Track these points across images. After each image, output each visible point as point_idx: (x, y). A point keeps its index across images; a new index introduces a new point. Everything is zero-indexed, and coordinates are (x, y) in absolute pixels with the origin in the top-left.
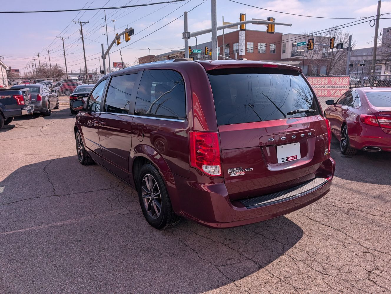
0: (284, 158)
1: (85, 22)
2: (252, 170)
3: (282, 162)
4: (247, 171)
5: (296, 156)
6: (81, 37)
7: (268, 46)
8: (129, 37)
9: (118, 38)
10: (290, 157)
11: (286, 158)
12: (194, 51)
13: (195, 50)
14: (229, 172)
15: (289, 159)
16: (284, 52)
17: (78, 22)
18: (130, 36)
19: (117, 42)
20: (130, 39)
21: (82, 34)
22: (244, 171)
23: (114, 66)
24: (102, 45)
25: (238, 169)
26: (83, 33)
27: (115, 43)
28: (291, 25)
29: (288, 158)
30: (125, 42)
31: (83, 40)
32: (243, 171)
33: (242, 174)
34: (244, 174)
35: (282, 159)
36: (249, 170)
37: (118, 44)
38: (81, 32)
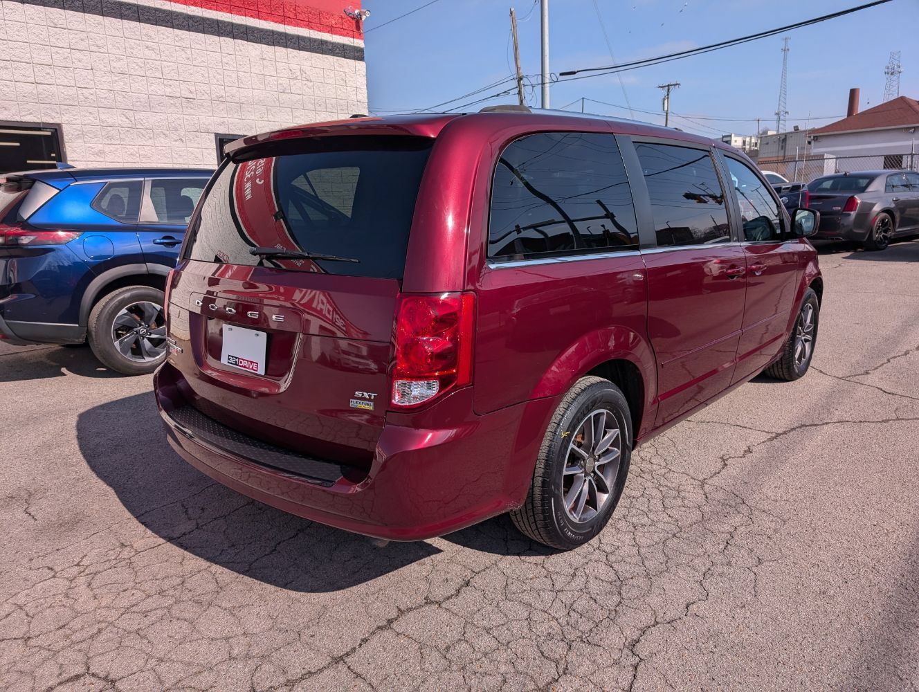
0: (233, 357)
3: (228, 363)
5: (257, 364)
10: (244, 360)
11: (236, 357)
15: (241, 363)
29: (240, 360)
35: (229, 356)
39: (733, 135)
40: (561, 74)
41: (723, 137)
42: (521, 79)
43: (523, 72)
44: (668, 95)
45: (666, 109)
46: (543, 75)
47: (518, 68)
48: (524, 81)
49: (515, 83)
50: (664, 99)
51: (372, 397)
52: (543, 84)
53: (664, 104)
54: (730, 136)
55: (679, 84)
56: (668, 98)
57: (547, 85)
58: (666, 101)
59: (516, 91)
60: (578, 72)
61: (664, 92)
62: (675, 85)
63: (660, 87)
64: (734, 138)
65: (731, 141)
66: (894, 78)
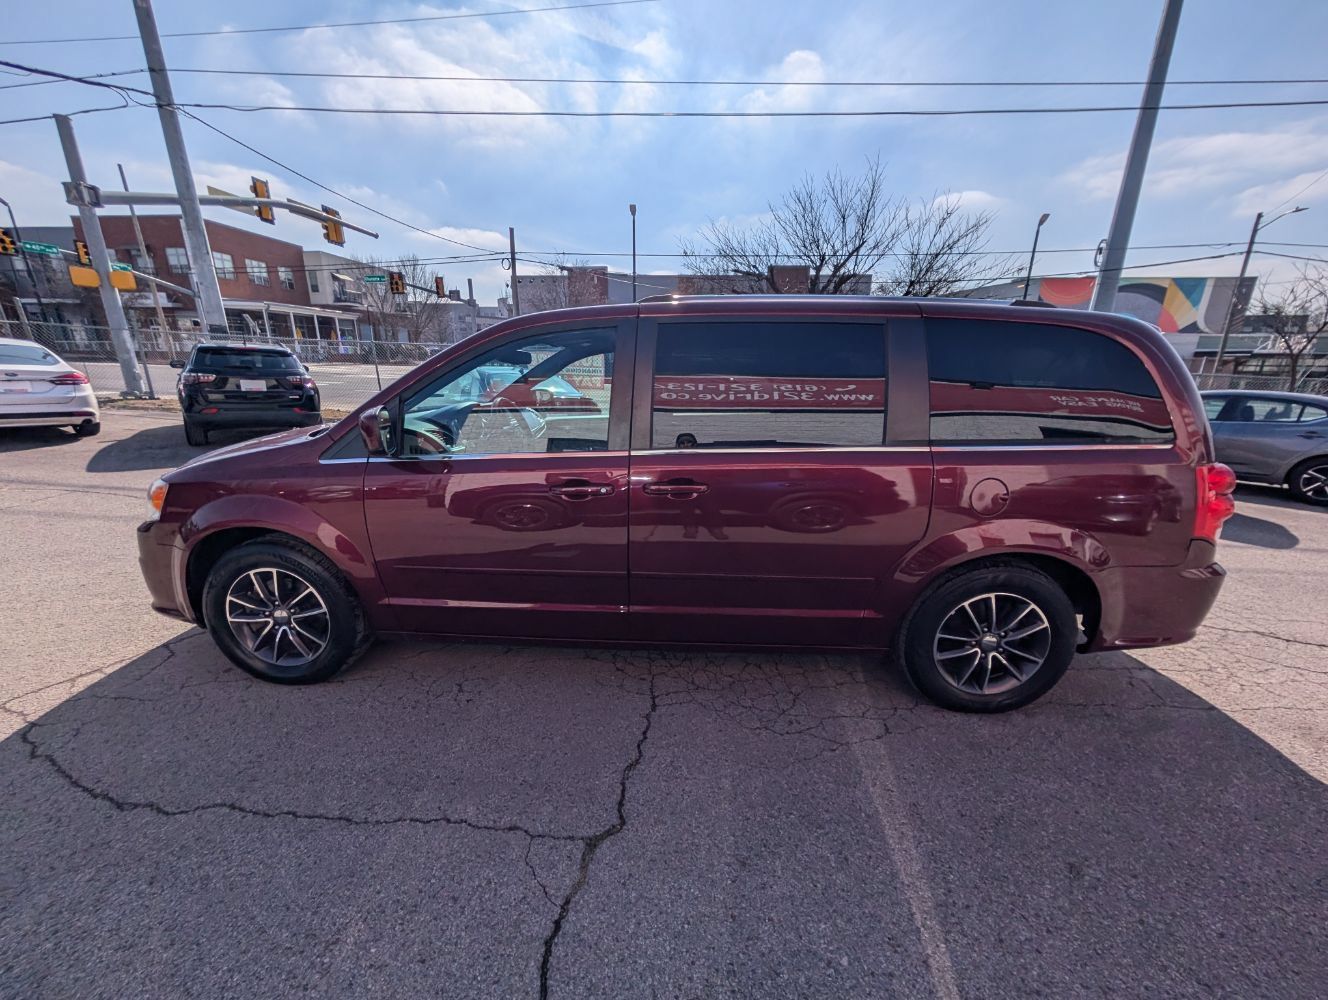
7: (272, 270)
12: (28, 246)
13: (31, 245)
16: (315, 289)
28: (376, 236)
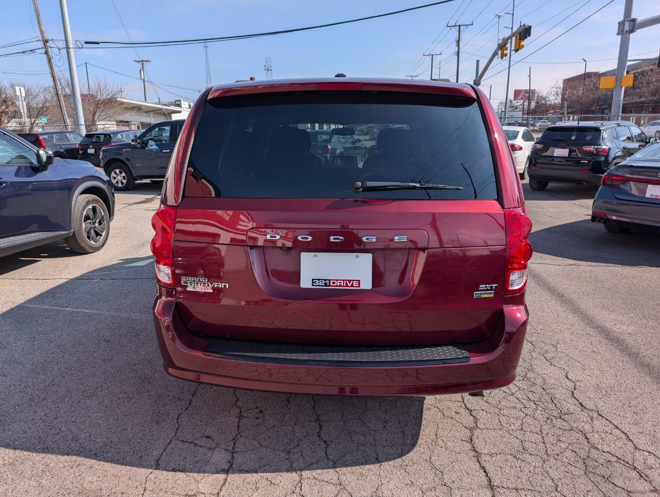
0: (319, 280)
1: (467, 25)
2: (227, 287)
3: (313, 285)
4: (216, 286)
5: (359, 281)
6: (457, 50)
8: (522, 43)
9: (502, 47)
10: (337, 280)
11: (325, 280)
14: (184, 283)
15: (334, 283)
17: (456, 26)
18: (523, 39)
19: (501, 53)
20: (523, 46)
21: (458, 46)
22: (210, 285)
23: (516, 97)
24: (478, 62)
25: (199, 280)
26: (461, 42)
27: (497, 56)
29: (331, 282)
30: (514, 52)
31: (458, 55)
32: (208, 285)
33: (208, 291)
34: (211, 291)
35: (313, 280)
36: (220, 286)
37: (502, 56)
38: (458, 42)
39: (182, 100)
40: (86, 43)
41: (176, 101)
42: (47, 42)
43: (47, 36)
44: (143, 68)
45: (143, 78)
46: (66, 41)
47: (42, 32)
48: (50, 44)
49: (41, 44)
50: (140, 71)
51: (494, 288)
52: (68, 48)
53: (141, 74)
54: (180, 101)
55: (150, 61)
56: (143, 70)
57: (72, 50)
58: (142, 72)
59: (43, 51)
60: (101, 43)
61: (140, 65)
62: (147, 61)
63: (136, 61)
64: (183, 103)
65: (181, 104)
66: (270, 73)
